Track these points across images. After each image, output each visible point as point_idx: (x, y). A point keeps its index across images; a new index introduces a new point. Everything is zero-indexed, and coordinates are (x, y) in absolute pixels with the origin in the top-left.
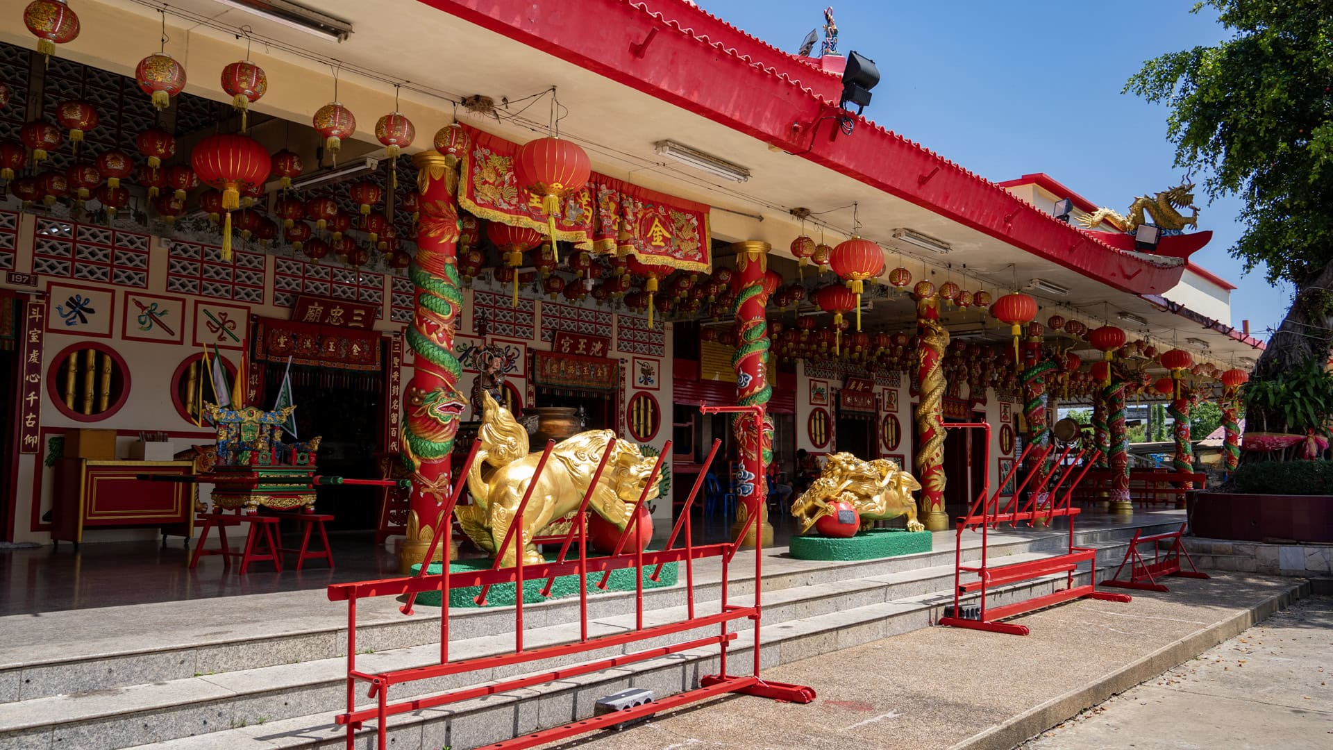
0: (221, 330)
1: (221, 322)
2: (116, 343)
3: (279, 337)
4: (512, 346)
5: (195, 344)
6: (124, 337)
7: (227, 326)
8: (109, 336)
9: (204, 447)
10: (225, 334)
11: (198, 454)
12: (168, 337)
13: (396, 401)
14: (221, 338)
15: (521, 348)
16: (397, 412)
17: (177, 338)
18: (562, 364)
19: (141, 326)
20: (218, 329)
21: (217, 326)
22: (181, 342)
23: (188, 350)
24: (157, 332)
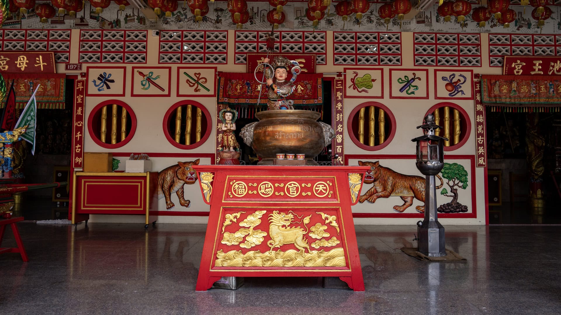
0: (196, 85)
1: (196, 79)
2: (127, 99)
3: (236, 86)
4: (457, 74)
5: (178, 95)
6: (133, 95)
7: (200, 81)
8: (123, 95)
9: (185, 163)
10: (200, 87)
11: (181, 168)
12: (160, 92)
13: (340, 126)
14: (196, 90)
15: (468, 75)
16: (341, 133)
17: (166, 92)
18: (514, 85)
19: (143, 87)
20: (194, 84)
21: (194, 82)
22: (169, 95)
23: (174, 99)
24: (153, 90)
